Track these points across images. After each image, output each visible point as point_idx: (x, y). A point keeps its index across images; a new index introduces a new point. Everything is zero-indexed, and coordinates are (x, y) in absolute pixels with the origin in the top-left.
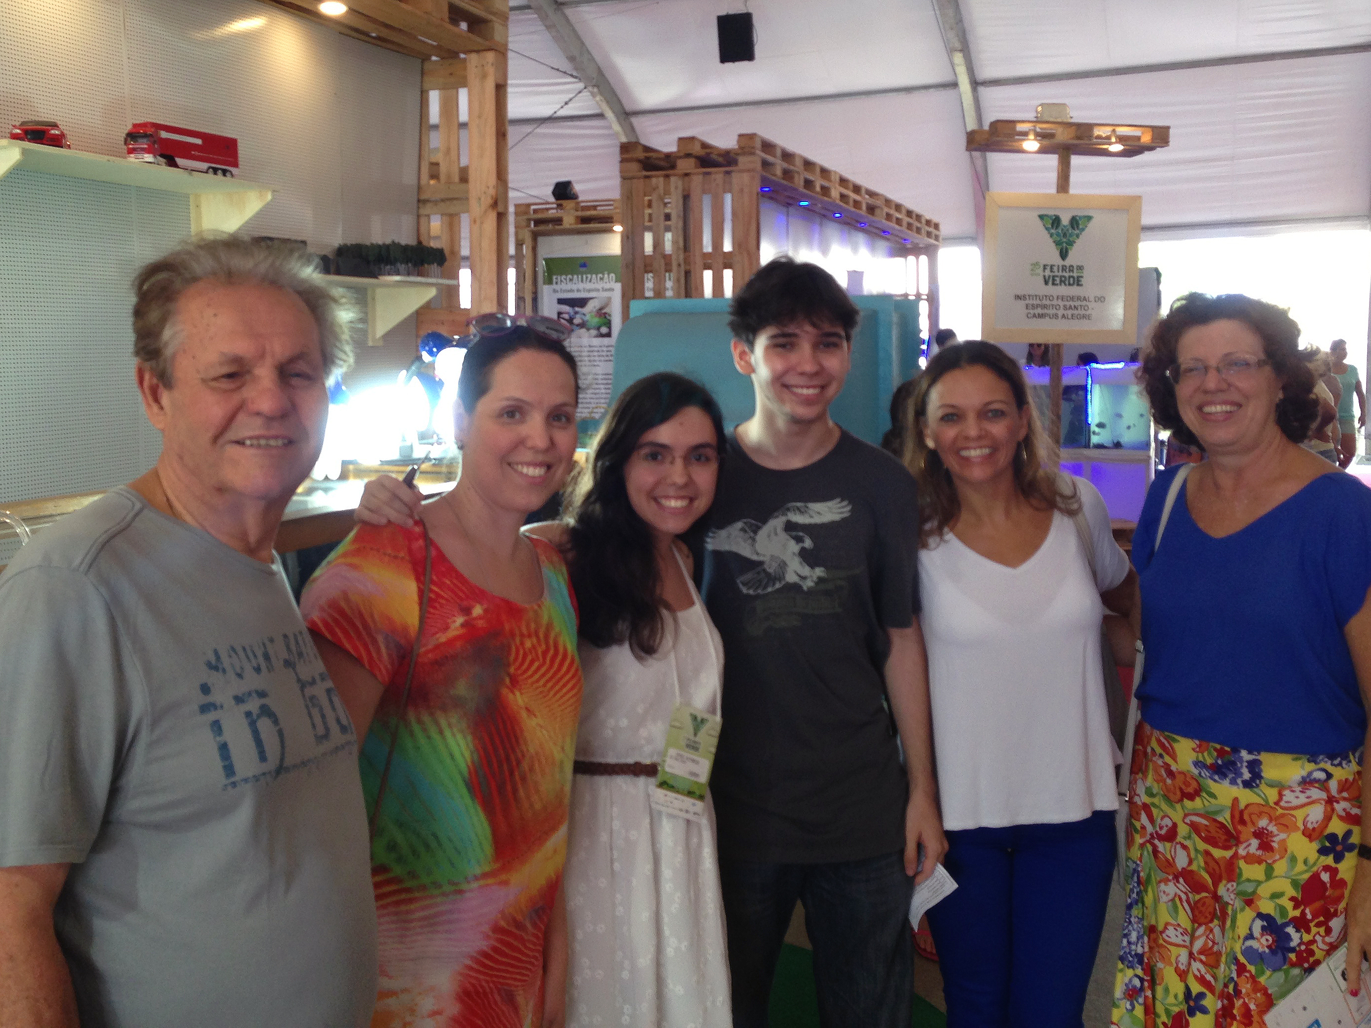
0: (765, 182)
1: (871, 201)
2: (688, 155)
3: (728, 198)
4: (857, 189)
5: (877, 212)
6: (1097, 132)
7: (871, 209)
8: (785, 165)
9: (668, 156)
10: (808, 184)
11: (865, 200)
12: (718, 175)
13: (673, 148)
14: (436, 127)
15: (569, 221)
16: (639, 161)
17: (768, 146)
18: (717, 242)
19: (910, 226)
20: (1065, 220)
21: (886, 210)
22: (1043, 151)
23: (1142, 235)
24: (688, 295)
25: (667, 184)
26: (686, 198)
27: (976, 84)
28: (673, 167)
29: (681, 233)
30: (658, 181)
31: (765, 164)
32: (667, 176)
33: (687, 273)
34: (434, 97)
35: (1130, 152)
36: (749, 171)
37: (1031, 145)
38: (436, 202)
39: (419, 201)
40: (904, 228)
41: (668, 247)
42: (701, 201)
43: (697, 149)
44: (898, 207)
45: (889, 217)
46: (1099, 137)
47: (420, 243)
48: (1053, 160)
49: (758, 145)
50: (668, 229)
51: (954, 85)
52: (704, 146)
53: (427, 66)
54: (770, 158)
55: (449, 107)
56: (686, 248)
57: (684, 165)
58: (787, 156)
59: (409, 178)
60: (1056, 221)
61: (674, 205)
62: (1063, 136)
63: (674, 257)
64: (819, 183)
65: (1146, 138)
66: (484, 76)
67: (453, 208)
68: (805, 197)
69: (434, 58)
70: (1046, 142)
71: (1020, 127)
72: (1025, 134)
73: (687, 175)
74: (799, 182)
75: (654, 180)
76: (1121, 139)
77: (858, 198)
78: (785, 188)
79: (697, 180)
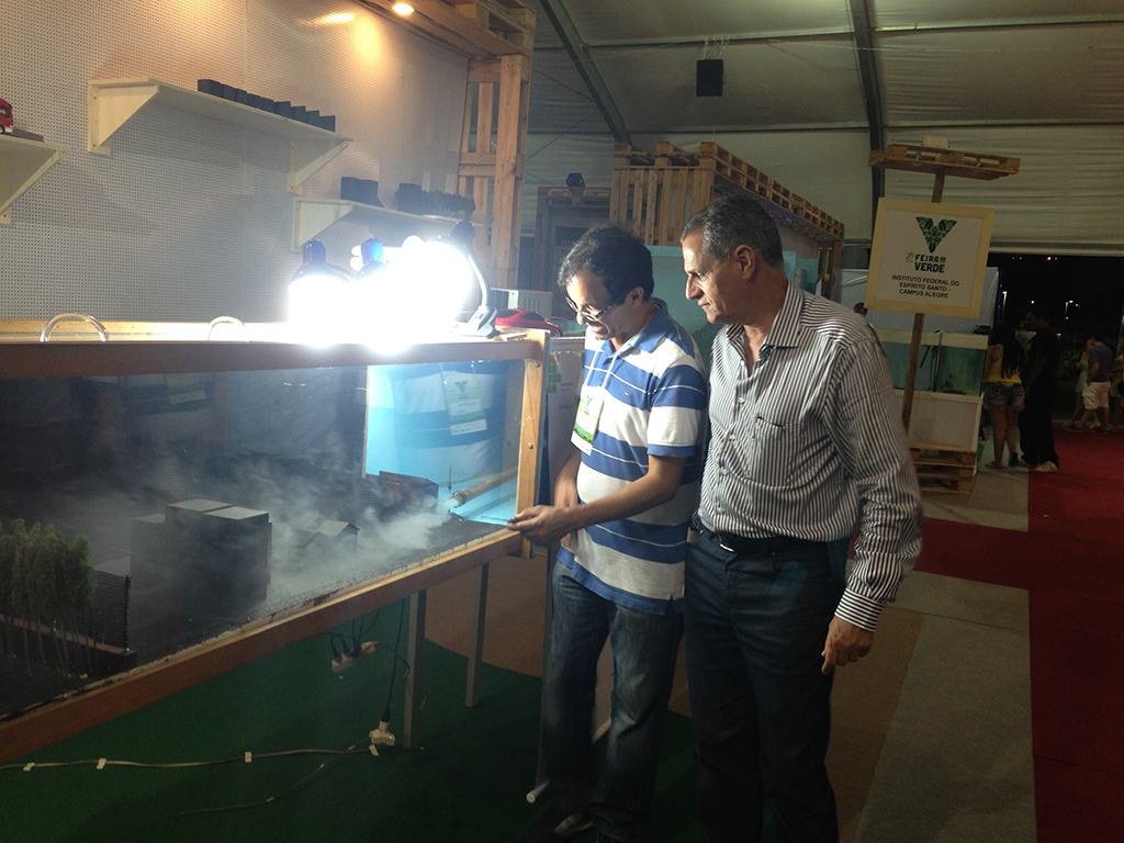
0: (717, 179)
1: (795, 202)
2: (664, 155)
4: (786, 193)
5: (800, 211)
7: (796, 209)
8: (734, 168)
9: (649, 155)
10: (750, 184)
11: (791, 201)
12: (684, 170)
15: (577, 202)
16: (628, 157)
17: (723, 153)
18: (679, 220)
19: (822, 224)
20: (936, 224)
25: (647, 176)
26: (660, 187)
27: (882, 127)
28: (652, 162)
29: (654, 212)
30: (640, 173)
31: (720, 166)
35: (989, 176)
36: (707, 170)
38: (472, 166)
39: (460, 165)
43: (670, 151)
44: (815, 210)
45: (807, 216)
46: (968, 163)
48: (931, 178)
49: (716, 151)
51: (868, 127)
52: (676, 149)
53: (473, 64)
54: (723, 162)
55: (487, 96)
57: (660, 162)
58: (736, 162)
59: (454, 147)
60: (929, 223)
61: (651, 192)
62: (941, 160)
64: (758, 184)
66: (513, 74)
67: (483, 172)
69: (477, 58)
70: (927, 163)
71: (911, 151)
72: (913, 156)
73: (662, 170)
74: (743, 183)
75: (637, 172)
76: (984, 166)
77: (786, 199)
78: (732, 186)
79: (668, 174)
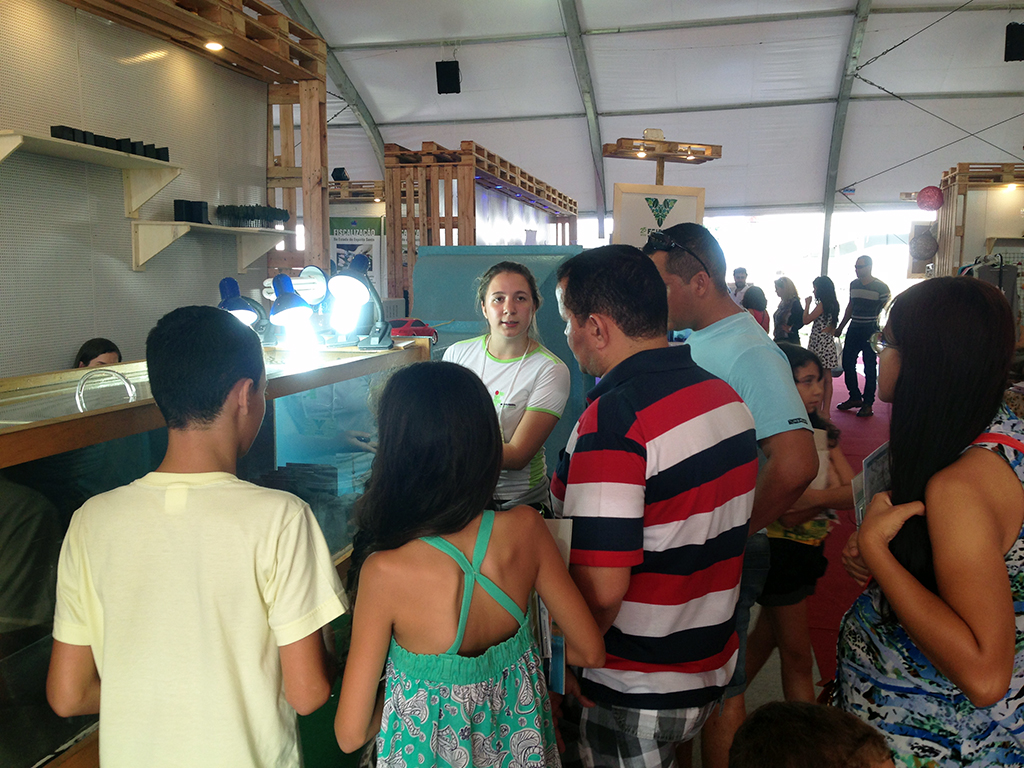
0: (478, 172)
1: (538, 187)
2: (429, 154)
3: (455, 182)
4: (530, 179)
5: (542, 194)
6: (681, 147)
7: (539, 192)
8: (490, 162)
9: (416, 153)
10: (503, 174)
11: (535, 186)
12: (448, 166)
13: (419, 148)
14: (277, 127)
15: (344, 194)
16: (397, 156)
17: (479, 150)
18: (448, 210)
19: (560, 203)
20: (661, 203)
21: (547, 193)
22: (648, 158)
23: (706, 212)
24: (430, 244)
25: (415, 172)
26: (428, 181)
27: (597, 114)
28: (419, 160)
29: (425, 204)
30: (410, 170)
31: (478, 161)
32: (415, 167)
33: (429, 230)
34: (276, 110)
35: (698, 161)
36: (468, 165)
37: (642, 155)
38: (279, 179)
39: (267, 178)
40: (557, 204)
41: (417, 214)
42: (438, 183)
43: (434, 150)
44: (554, 191)
45: (549, 197)
46: (681, 151)
47: (268, 206)
48: (654, 164)
49: (474, 149)
50: (416, 201)
51: (585, 114)
52: (439, 148)
53: (271, 88)
54: (481, 157)
55: (287, 116)
56: (428, 214)
57: (427, 160)
58: (491, 156)
59: (260, 162)
60: (656, 202)
61: (421, 186)
62: (659, 150)
63: (421, 220)
64: (509, 174)
65: (708, 153)
66: (311, 97)
67: (290, 184)
68: (502, 183)
69: (275, 83)
70: (650, 153)
71: (636, 143)
72: (638, 147)
73: (428, 166)
74: (498, 174)
75: (407, 169)
76: (694, 153)
77: (531, 185)
78: (489, 177)
79: (435, 170)
